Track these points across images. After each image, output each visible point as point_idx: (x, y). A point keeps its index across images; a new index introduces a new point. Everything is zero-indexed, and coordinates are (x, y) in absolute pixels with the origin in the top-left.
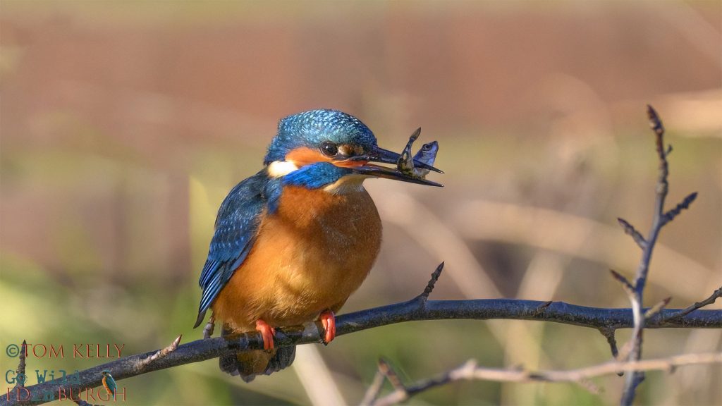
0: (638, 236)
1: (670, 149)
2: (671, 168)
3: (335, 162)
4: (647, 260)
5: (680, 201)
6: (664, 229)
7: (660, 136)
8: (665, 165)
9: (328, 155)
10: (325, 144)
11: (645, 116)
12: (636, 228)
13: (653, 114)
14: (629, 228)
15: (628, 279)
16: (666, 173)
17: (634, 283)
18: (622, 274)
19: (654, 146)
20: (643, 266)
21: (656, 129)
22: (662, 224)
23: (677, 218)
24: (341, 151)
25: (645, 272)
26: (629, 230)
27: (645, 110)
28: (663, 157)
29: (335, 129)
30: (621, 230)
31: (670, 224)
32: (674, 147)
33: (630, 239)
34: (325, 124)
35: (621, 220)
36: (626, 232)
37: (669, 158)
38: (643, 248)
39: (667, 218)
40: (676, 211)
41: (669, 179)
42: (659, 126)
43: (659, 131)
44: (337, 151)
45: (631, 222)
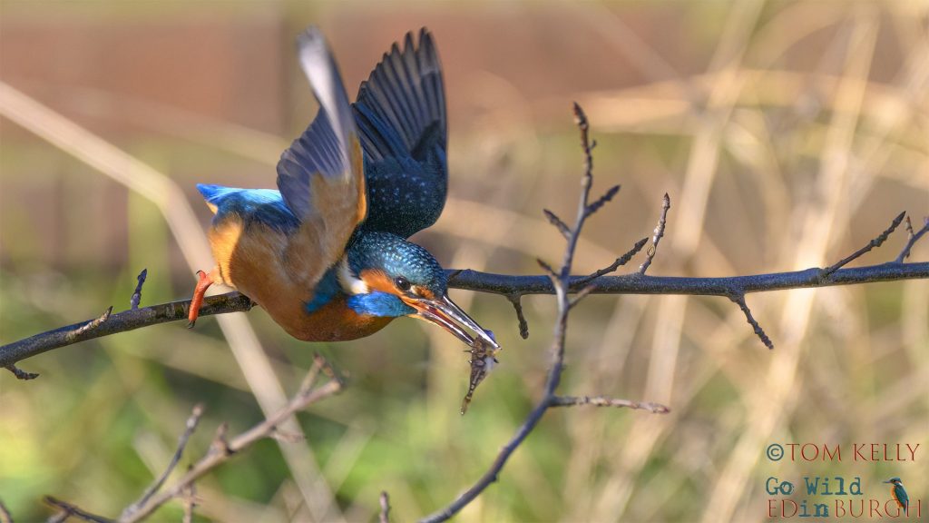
0: (563, 227)
1: (595, 144)
2: (595, 162)
3: (404, 297)
4: (572, 249)
5: (604, 193)
6: (588, 220)
7: (585, 132)
8: (590, 159)
9: (400, 289)
10: (399, 278)
11: (571, 111)
12: (562, 219)
13: (578, 110)
14: (553, 218)
15: (553, 268)
16: (590, 166)
17: (559, 271)
18: (548, 263)
19: (581, 142)
20: (567, 255)
21: (581, 124)
22: (586, 215)
23: (601, 210)
24: (413, 289)
25: (570, 261)
26: (556, 221)
27: (572, 106)
28: (588, 151)
29: (413, 268)
30: (547, 221)
31: (594, 216)
32: (599, 142)
33: (554, 230)
34: (405, 260)
35: (548, 213)
36: (552, 222)
37: (594, 152)
38: (567, 238)
39: (591, 209)
40: (600, 204)
41: (593, 172)
42: (584, 121)
43: (584, 126)
44: (409, 288)
45: (556, 213)
